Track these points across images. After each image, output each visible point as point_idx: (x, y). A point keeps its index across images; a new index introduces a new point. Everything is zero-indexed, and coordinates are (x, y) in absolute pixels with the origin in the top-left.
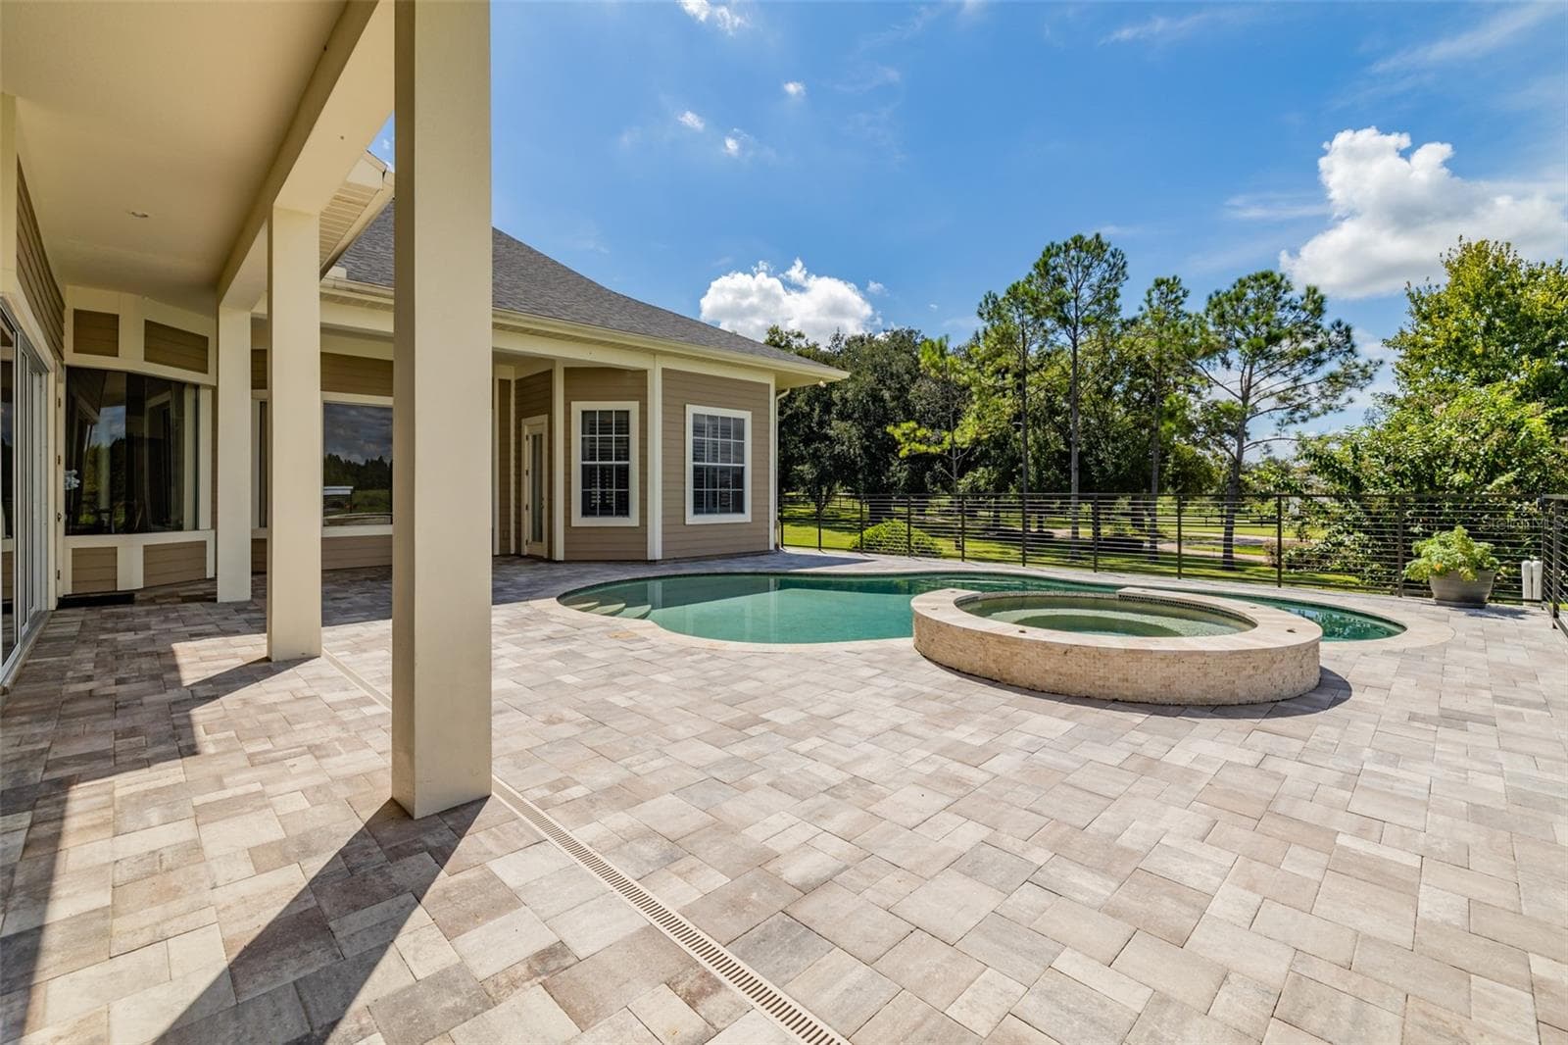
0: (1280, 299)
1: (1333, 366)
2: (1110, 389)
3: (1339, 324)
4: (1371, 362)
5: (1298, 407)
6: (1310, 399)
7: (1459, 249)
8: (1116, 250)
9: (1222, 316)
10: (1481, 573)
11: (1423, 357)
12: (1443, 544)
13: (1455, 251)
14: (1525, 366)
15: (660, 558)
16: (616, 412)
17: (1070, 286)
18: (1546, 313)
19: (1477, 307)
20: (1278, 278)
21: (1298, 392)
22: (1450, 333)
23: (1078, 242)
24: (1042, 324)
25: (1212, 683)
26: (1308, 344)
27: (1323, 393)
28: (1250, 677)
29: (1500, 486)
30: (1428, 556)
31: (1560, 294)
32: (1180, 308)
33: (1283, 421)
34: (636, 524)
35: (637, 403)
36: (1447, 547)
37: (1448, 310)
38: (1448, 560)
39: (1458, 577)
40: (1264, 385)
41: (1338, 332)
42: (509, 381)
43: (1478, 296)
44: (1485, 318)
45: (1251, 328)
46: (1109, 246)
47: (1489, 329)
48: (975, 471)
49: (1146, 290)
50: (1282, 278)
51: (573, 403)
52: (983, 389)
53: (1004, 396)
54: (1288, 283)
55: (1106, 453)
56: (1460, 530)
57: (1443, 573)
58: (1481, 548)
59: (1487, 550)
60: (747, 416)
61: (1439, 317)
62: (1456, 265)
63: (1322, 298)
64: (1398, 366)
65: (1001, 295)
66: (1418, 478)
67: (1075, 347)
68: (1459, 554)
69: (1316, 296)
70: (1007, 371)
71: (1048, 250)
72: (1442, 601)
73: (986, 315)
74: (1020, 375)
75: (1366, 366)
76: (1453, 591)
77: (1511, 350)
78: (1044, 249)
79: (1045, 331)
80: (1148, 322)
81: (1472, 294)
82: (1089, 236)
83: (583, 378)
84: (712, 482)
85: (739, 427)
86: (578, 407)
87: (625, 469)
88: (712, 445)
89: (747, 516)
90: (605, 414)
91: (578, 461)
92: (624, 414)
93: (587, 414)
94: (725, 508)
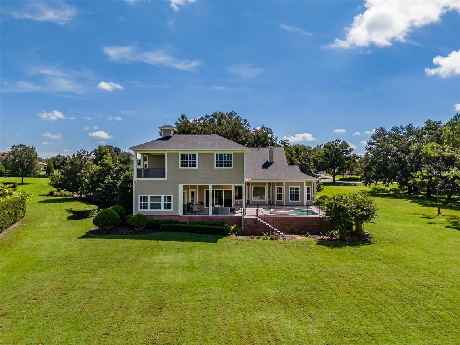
15: (285, 205)
34: (283, 201)
35: (282, 186)
60: (300, 187)
83: (277, 184)
84: (293, 196)
85: (298, 189)
86: (277, 187)
87: (281, 194)
88: (293, 191)
89: (300, 201)
90: (279, 188)
91: (277, 193)
92: (281, 188)
93: (278, 188)
94: (296, 200)
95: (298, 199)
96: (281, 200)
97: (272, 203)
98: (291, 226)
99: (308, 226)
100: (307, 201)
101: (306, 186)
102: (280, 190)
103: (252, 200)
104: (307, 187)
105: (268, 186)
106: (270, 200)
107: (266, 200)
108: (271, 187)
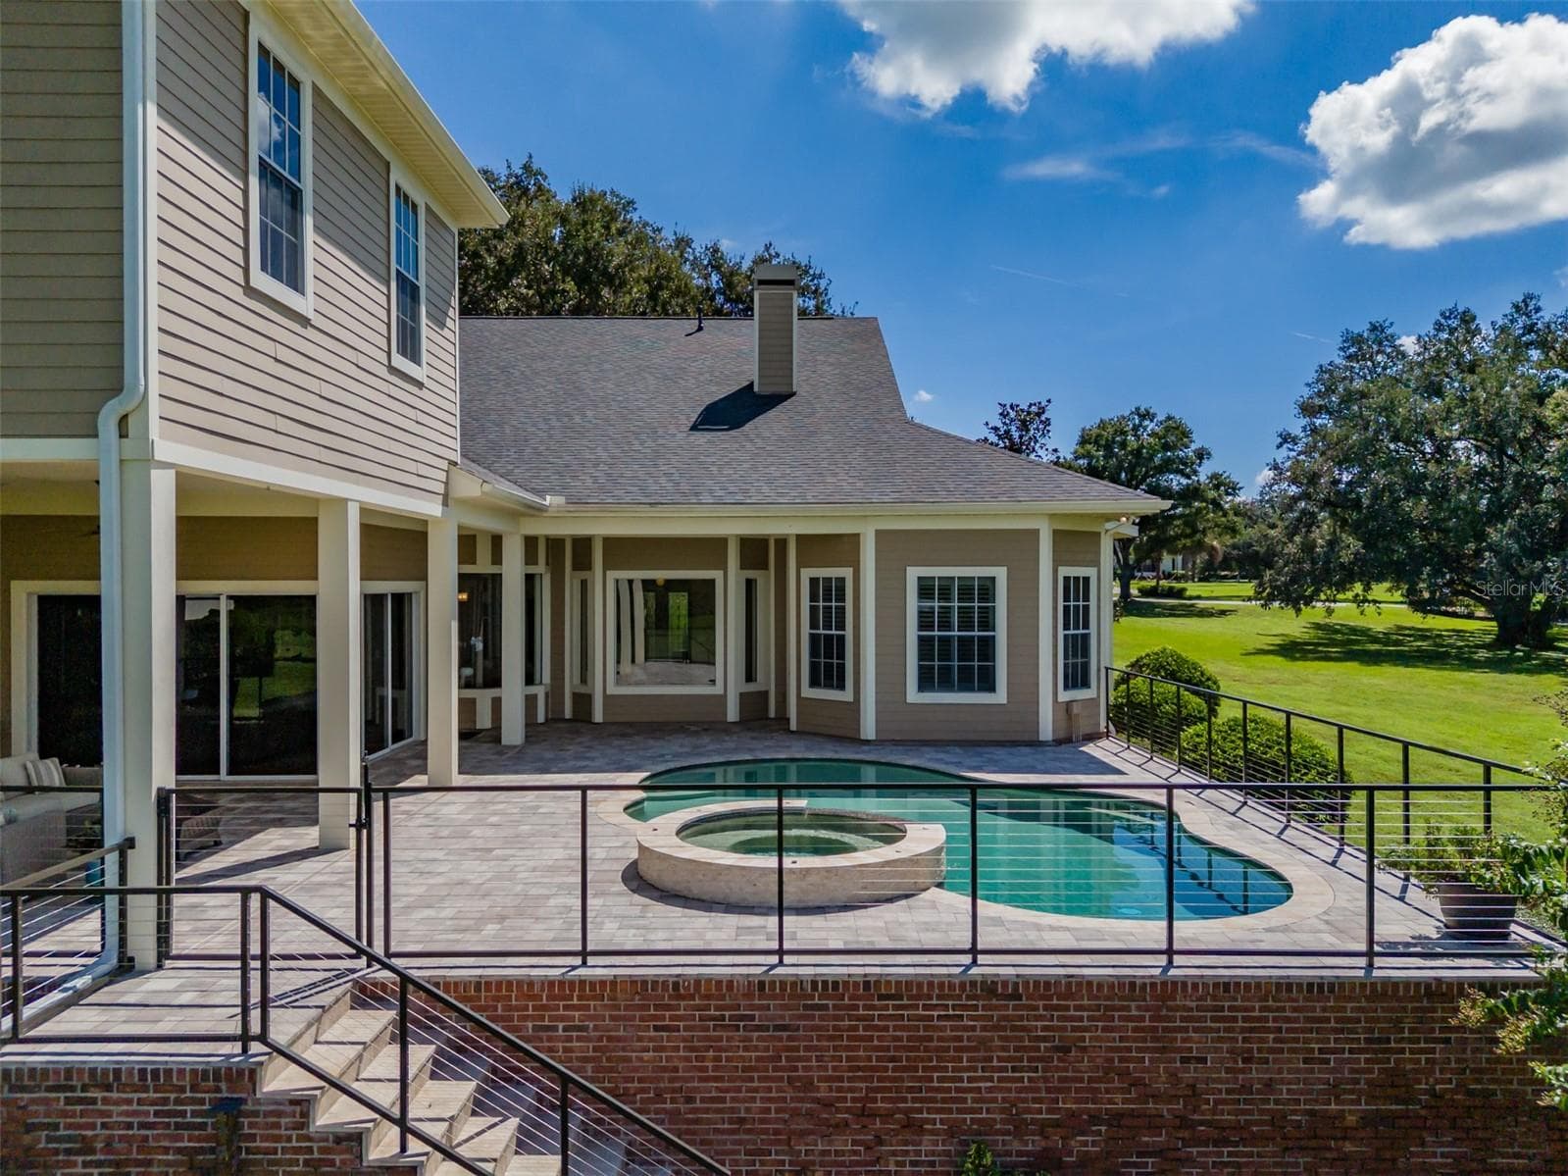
15: (874, 738)
16: (835, 579)
34: (850, 698)
35: (851, 570)
51: (802, 570)
60: (1000, 573)
83: (811, 543)
84: (945, 655)
85: (987, 588)
86: (807, 573)
87: (842, 639)
88: (945, 613)
89: (1000, 696)
90: (828, 580)
91: (806, 630)
92: (841, 581)
93: (814, 581)
94: (966, 685)
95: (988, 684)
96: (841, 686)
97: (772, 714)
98: (913, 1127)
99: (1183, 1122)
100: (1064, 696)
101: (1057, 562)
102: (830, 599)
103: (612, 690)
104: (1064, 571)
105: (743, 566)
106: (763, 689)
107: (722, 692)
108: (768, 582)
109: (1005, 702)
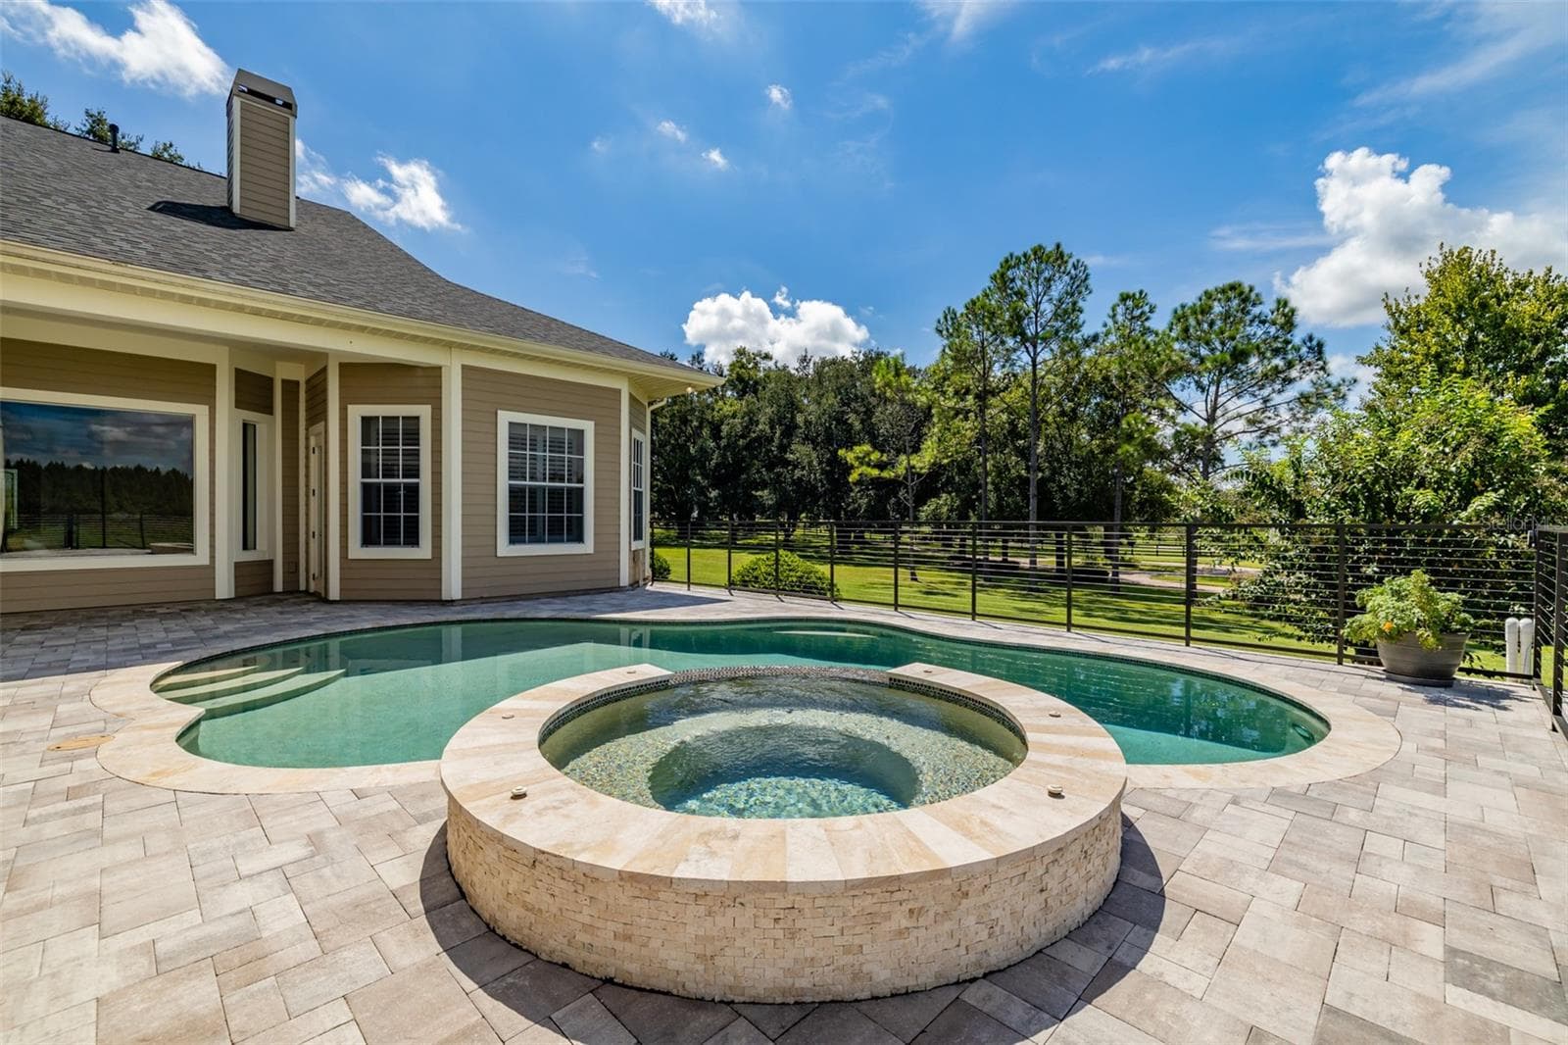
0: (1248, 313)
1: (1304, 384)
2: (1074, 410)
3: (1311, 339)
4: (1344, 381)
5: (1269, 430)
6: (1280, 422)
7: (1440, 258)
8: (1078, 261)
9: (1186, 330)
10: (1448, 638)
11: (1400, 375)
12: (1398, 595)
13: (1436, 260)
14: (1510, 383)
15: (460, 597)
16: (403, 418)
17: (1030, 302)
18: (1533, 325)
19: (1458, 320)
20: (1247, 290)
21: (1268, 414)
22: (1429, 348)
23: (1038, 252)
24: (1003, 343)
25: (809, 952)
26: (1278, 362)
27: (1294, 415)
28: (901, 933)
29: (1478, 514)
30: (1374, 611)
31: (1549, 305)
32: (1147, 324)
33: (1251, 445)
34: (425, 554)
35: (428, 408)
36: (1401, 599)
37: (1428, 324)
38: (1401, 619)
39: (1417, 644)
40: (1230, 405)
41: (1309, 348)
42: (297, 383)
43: (1460, 308)
44: (1467, 331)
45: (1217, 344)
46: (1070, 257)
47: (1471, 344)
48: (939, 498)
49: (1111, 305)
50: (1251, 290)
51: (350, 407)
52: (943, 411)
53: (966, 419)
54: (1257, 295)
55: (1069, 478)
56: (1419, 577)
57: (1395, 636)
58: (1448, 600)
59: (1456, 603)
60: (588, 427)
61: (1418, 331)
62: (1437, 275)
63: (1293, 311)
64: (1375, 386)
65: (961, 310)
66: (1372, 500)
67: (1034, 365)
68: (1416, 610)
69: (1287, 310)
70: (968, 391)
71: (1007, 261)
72: (1392, 675)
73: (945, 332)
74: (982, 397)
75: (1340, 385)
76: (1409, 663)
77: (1495, 368)
78: (1002, 260)
79: (1007, 350)
80: (1112, 338)
81: (1453, 305)
82: (1050, 248)
83: (363, 376)
84: (536, 505)
85: (576, 440)
86: (357, 412)
87: (413, 491)
88: (536, 461)
89: (588, 547)
90: (390, 420)
91: (354, 479)
92: (413, 420)
93: (369, 420)
94: (557, 536)
95: (579, 538)
97: (279, 586)
100: (634, 546)
101: (631, 423)
105: (240, 404)
106: (267, 557)
107: (206, 561)
108: (272, 426)
109: (592, 552)
